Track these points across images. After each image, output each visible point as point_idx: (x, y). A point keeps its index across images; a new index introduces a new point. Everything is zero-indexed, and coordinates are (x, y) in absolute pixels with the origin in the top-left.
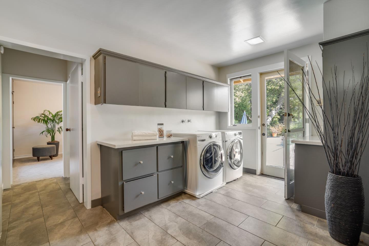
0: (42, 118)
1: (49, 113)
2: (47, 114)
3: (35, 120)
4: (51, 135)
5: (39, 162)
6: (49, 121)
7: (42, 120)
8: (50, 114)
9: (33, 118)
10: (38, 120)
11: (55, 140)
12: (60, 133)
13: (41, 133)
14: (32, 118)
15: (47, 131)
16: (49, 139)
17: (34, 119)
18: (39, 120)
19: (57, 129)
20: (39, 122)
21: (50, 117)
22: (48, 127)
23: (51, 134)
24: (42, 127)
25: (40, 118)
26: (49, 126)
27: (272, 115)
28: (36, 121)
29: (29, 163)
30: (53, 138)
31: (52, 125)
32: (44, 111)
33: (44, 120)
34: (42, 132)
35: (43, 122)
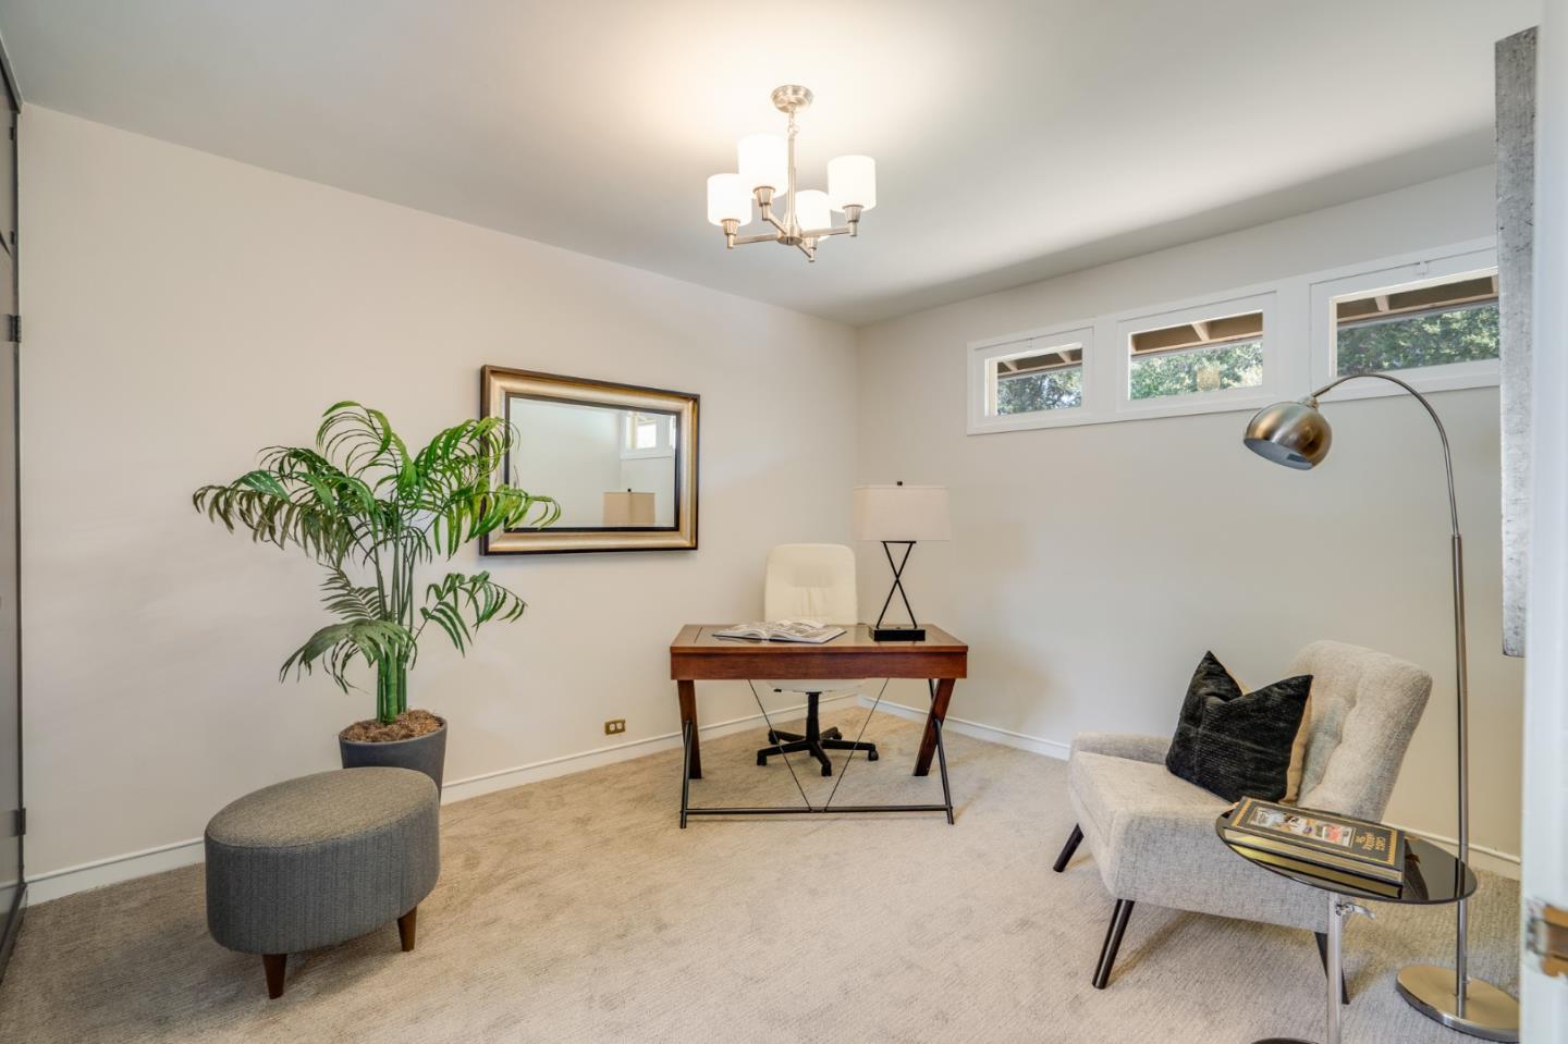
0: (296, 493)
2: (349, 453)
3: (225, 516)
7: (293, 507)
9: (211, 494)
10: (258, 511)
11: (413, 704)
12: (457, 641)
13: (288, 664)
14: (195, 488)
17: (220, 502)
18: (270, 511)
19: (421, 599)
20: (271, 528)
22: (342, 575)
23: (379, 655)
25: (278, 487)
26: (360, 572)
28: (235, 519)
30: (391, 684)
33: (312, 513)
34: (305, 648)
35: (298, 528)
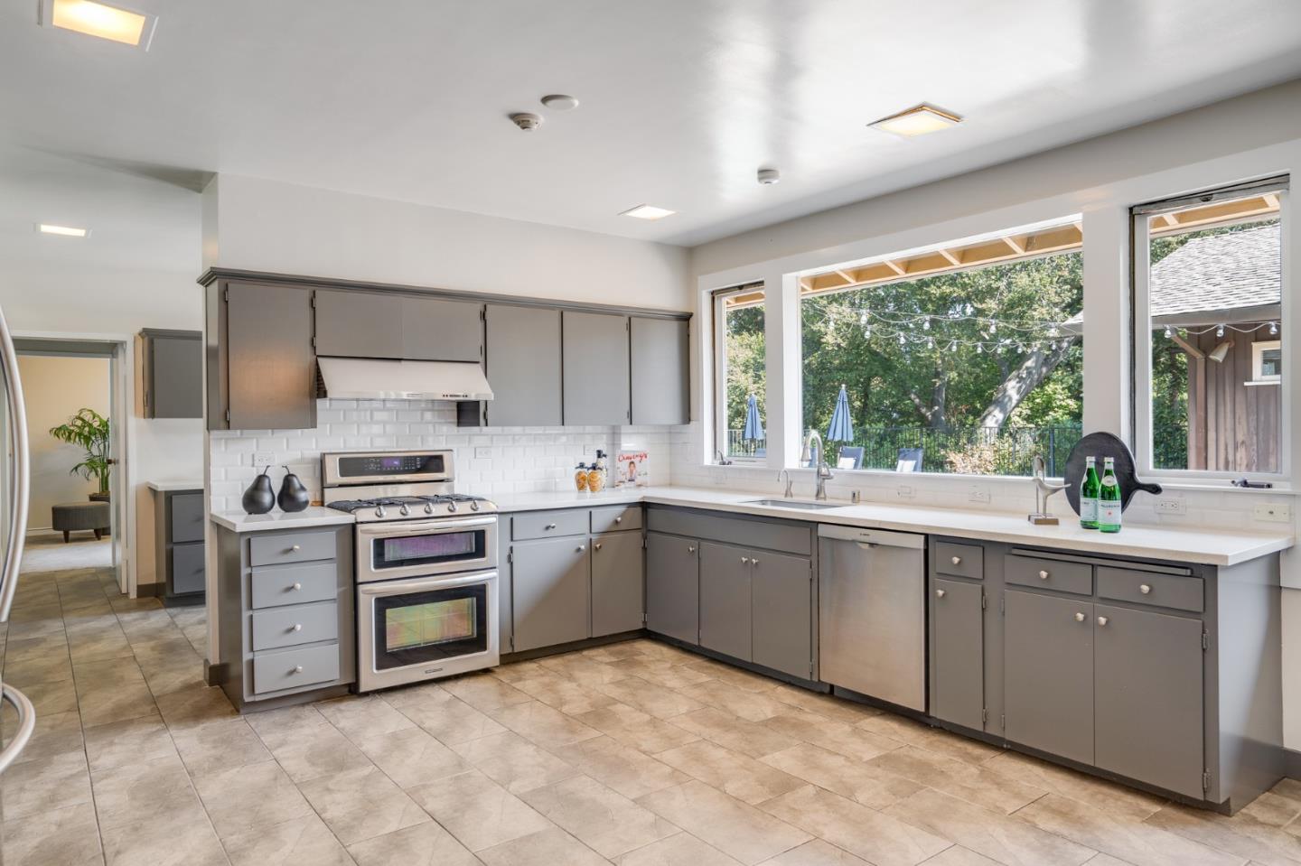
0: (77, 430)
1: (92, 416)
2: (88, 417)
3: (58, 437)
4: (97, 474)
5: (69, 544)
6: (93, 438)
7: (76, 433)
8: (94, 418)
9: (54, 430)
10: (67, 434)
13: (72, 471)
14: (50, 429)
15: (86, 464)
16: (94, 486)
17: (57, 432)
18: (70, 434)
20: (69, 438)
21: (96, 425)
22: (90, 452)
23: (100, 473)
24: (77, 452)
25: (72, 428)
26: (95, 452)
27: (1006, 399)
28: (61, 436)
29: (44, 546)
30: (104, 482)
31: (102, 447)
32: (81, 411)
33: (80, 434)
34: (76, 468)
35: (77, 439)
